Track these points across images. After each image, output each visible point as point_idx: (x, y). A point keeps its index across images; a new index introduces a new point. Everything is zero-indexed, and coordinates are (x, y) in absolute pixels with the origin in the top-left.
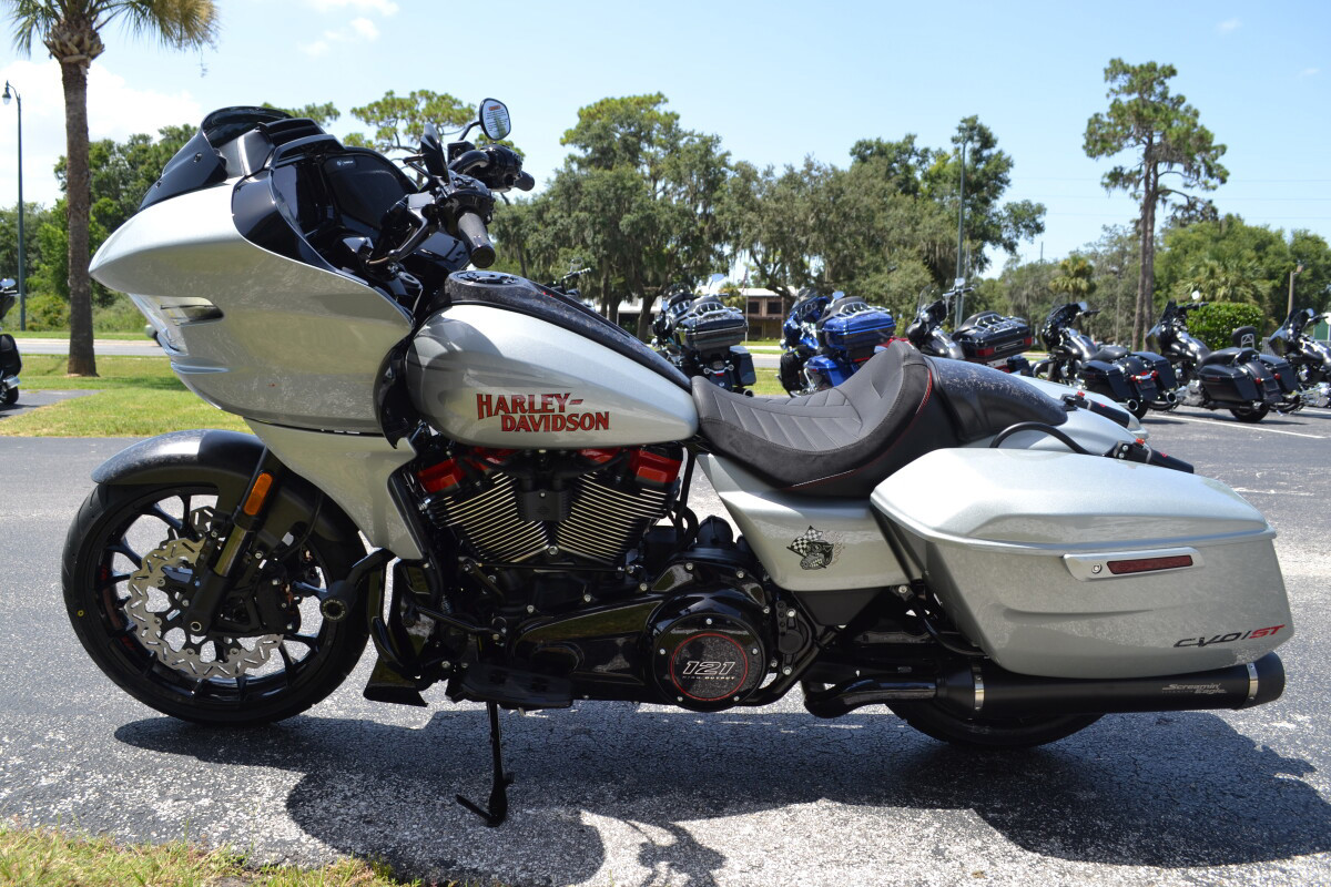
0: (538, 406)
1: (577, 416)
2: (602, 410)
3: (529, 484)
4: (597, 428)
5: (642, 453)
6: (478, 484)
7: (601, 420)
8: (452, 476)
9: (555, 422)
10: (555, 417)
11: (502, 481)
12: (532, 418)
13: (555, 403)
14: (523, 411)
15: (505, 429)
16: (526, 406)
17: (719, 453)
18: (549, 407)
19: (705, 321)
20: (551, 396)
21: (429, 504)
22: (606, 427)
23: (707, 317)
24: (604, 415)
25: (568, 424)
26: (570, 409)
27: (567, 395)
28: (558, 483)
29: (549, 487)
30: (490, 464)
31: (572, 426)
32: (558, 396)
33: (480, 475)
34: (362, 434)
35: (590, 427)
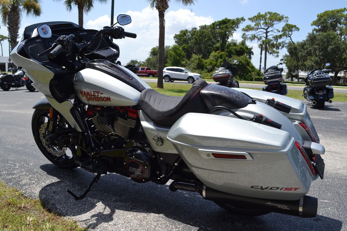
0: (92, 94)
1: (102, 97)
2: (108, 96)
3: (99, 115)
4: (108, 101)
7: (108, 99)
9: (97, 99)
10: (97, 97)
12: (92, 97)
13: (96, 94)
14: (90, 95)
15: (87, 100)
16: (90, 94)
17: (142, 110)
18: (95, 95)
19: (316, 78)
20: (95, 92)
22: (110, 101)
23: (317, 77)
25: (101, 99)
26: (100, 95)
27: (99, 92)
32: (97, 92)
35: (106, 101)
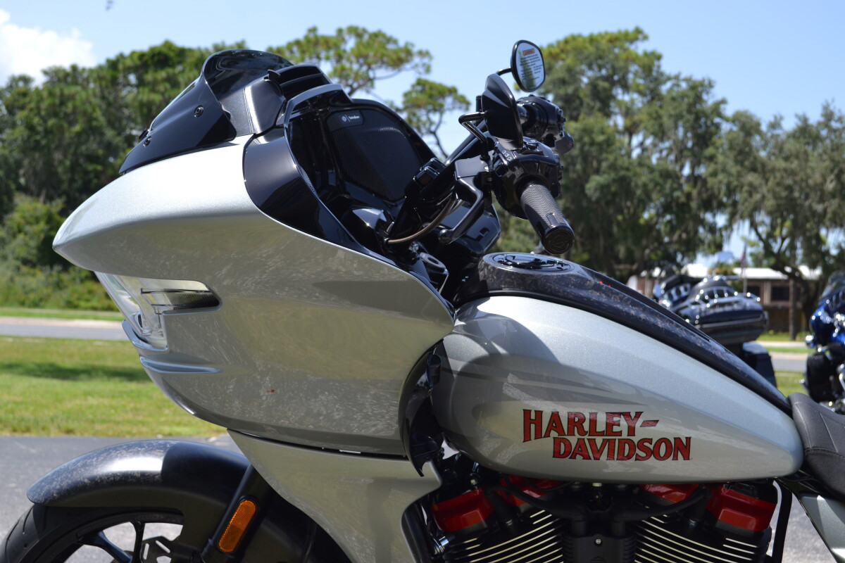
0: (601, 427)
1: (650, 441)
2: (683, 433)
3: (581, 527)
4: (676, 458)
5: (724, 491)
6: (509, 523)
7: (681, 448)
8: (478, 511)
9: (621, 449)
10: (622, 442)
11: (542, 519)
12: (592, 442)
13: (624, 423)
14: (582, 432)
15: (557, 454)
16: (586, 426)
17: (830, 495)
18: (616, 429)
19: (712, 312)
20: (619, 414)
21: (446, 546)
22: (687, 457)
24: (684, 441)
25: (638, 451)
26: (641, 433)
27: (638, 414)
28: (619, 527)
29: (607, 532)
30: (529, 498)
31: (643, 454)
32: (627, 415)
33: (514, 509)
34: (364, 454)
35: (666, 456)
